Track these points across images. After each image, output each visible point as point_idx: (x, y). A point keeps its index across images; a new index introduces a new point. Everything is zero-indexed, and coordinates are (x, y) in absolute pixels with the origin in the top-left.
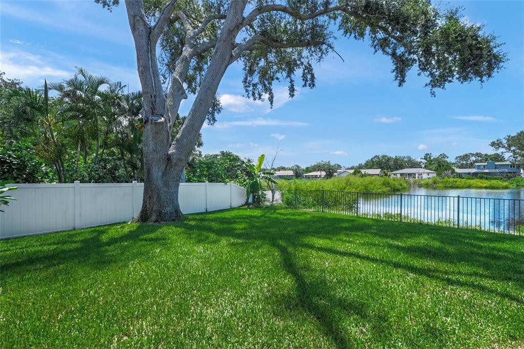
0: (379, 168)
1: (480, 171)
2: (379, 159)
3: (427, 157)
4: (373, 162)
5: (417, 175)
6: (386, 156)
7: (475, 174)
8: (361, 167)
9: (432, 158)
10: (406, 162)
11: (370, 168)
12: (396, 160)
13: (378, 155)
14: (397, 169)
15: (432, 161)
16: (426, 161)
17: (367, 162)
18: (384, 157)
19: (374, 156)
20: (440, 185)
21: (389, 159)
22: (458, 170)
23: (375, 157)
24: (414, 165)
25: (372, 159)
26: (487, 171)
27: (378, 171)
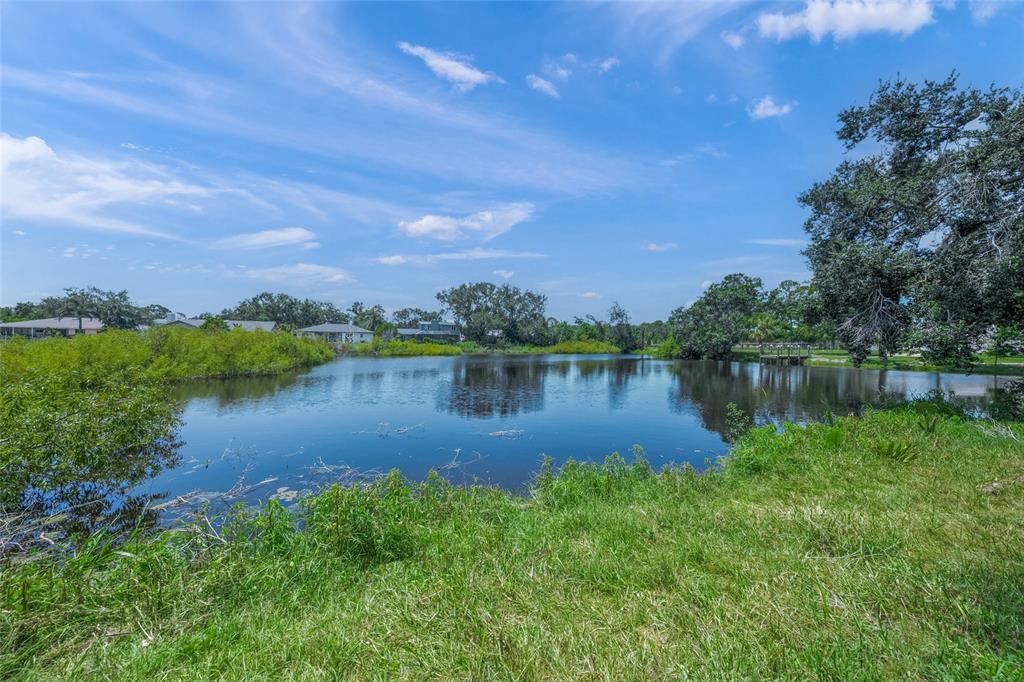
0: (273, 320)
1: (425, 333)
2: (272, 301)
3: (356, 307)
4: (258, 306)
5: (344, 336)
6: (287, 297)
7: (420, 338)
8: (227, 315)
9: (364, 310)
10: (324, 312)
11: (249, 319)
12: (307, 307)
13: (269, 292)
14: (308, 324)
15: (364, 314)
16: (354, 315)
17: (244, 304)
18: (282, 297)
19: (259, 294)
20: (386, 352)
21: (292, 304)
22: (401, 331)
23: (263, 295)
24: (337, 318)
25: (254, 299)
26: (432, 332)
27: (268, 326)
